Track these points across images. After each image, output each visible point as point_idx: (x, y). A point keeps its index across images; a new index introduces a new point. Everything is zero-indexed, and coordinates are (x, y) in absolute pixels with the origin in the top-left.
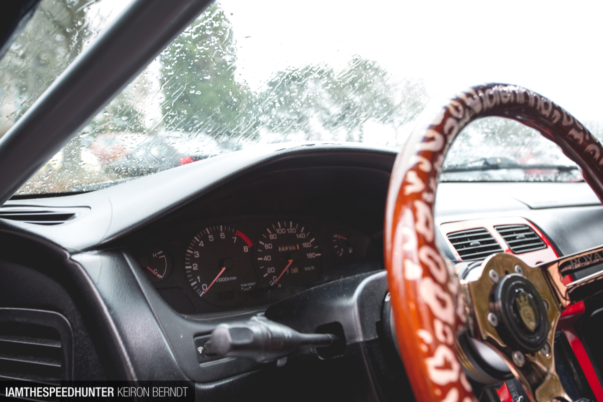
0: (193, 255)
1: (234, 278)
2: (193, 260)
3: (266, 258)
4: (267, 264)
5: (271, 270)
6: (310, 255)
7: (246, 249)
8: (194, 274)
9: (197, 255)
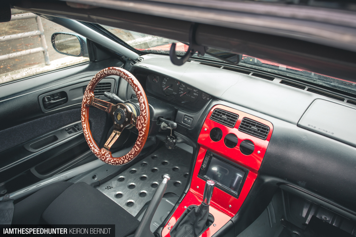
0: (165, 80)
1: (172, 90)
2: (165, 82)
3: (182, 89)
4: (182, 90)
5: (182, 92)
6: (195, 94)
7: (178, 84)
8: (164, 85)
9: (166, 81)
